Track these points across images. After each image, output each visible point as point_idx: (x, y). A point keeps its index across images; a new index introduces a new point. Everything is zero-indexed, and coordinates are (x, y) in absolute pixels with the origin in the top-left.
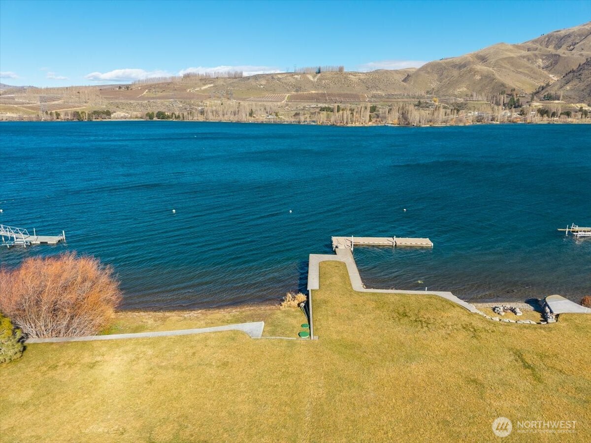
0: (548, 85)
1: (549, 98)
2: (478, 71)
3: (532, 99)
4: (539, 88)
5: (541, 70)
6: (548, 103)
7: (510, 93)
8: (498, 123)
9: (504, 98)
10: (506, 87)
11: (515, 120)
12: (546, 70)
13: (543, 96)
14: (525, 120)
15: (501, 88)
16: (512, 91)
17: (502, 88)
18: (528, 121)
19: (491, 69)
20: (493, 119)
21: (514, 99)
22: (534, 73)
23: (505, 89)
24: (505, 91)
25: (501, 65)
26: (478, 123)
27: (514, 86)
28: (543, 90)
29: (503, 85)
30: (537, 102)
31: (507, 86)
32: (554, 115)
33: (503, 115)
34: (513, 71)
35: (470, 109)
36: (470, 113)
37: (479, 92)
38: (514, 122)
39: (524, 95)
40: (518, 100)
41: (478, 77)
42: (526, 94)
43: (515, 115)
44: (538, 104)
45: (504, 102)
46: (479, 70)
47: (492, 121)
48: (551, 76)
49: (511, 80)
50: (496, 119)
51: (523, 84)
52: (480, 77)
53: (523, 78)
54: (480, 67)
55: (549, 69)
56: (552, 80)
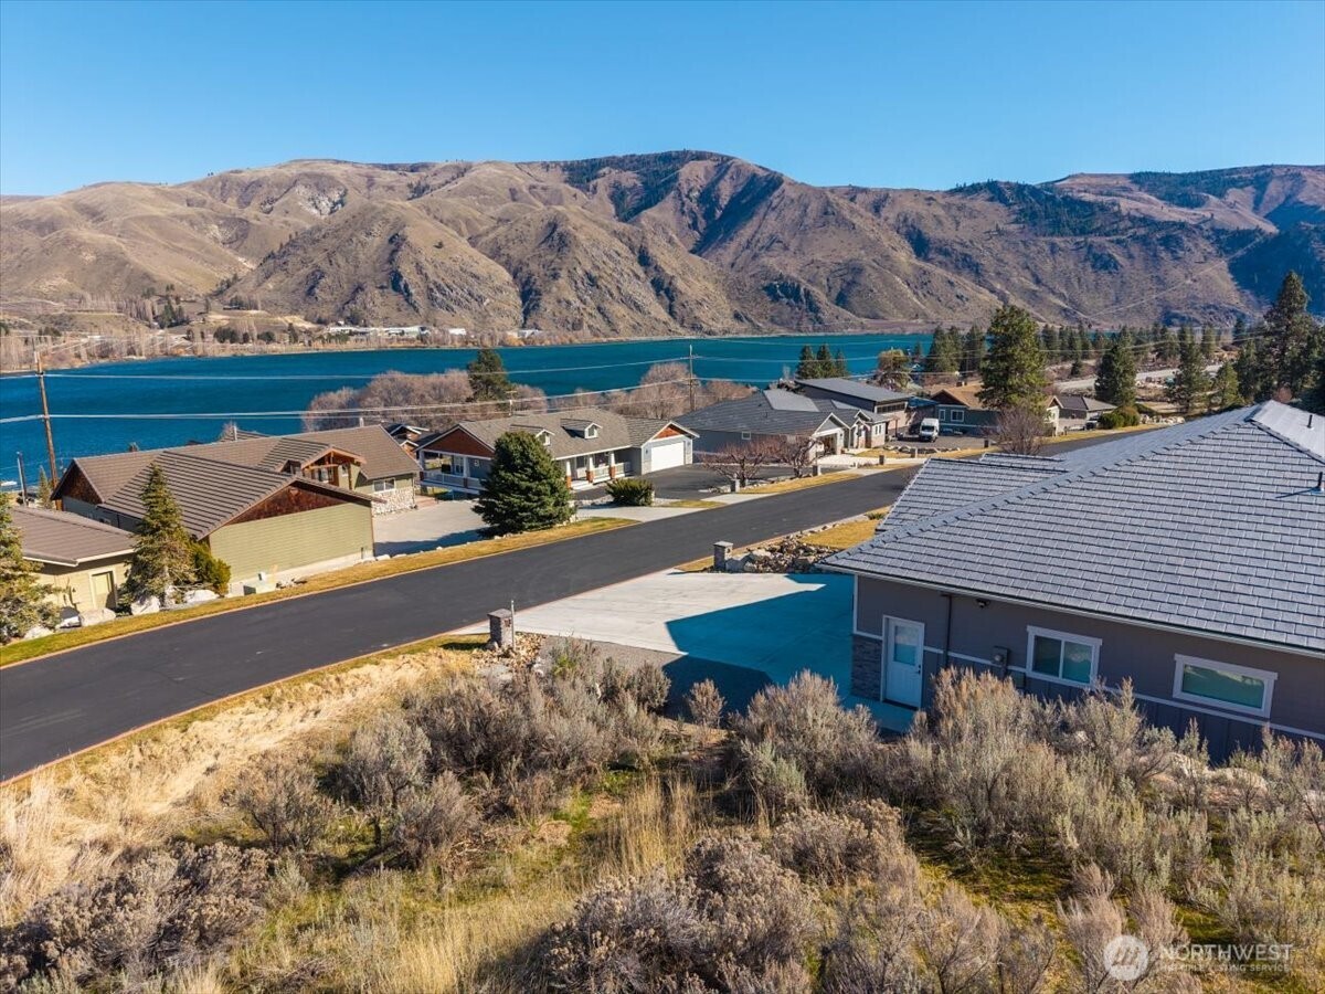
0: (235, 278)
1: (238, 305)
2: (85, 243)
3: (208, 308)
4: (222, 284)
5: (220, 246)
6: (238, 315)
7: (164, 293)
8: (143, 357)
9: (151, 305)
10: (155, 282)
11: (176, 352)
12: (230, 247)
13: (228, 300)
14: (194, 350)
15: (145, 285)
16: (167, 289)
17: (146, 282)
18: (199, 354)
19: (114, 240)
20: (131, 352)
21: (171, 308)
22: (208, 252)
23: (155, 286)
24: (153, 289)
25: (136, 233)
26: (102, 361)
27: (172, 280)
28: (228, 286)
29: (147, 276)
30: (219, 313)
31: (156, 279)
32: (246, 339)
33: (153, 341)
34: (166, 247)
35: (83, 328)
36: (85, 336)
37: (98, 292)
38: (176, 355)
39: (193, 298)
40: (180, 309)
41: (89, 257)
42: (197, 295)
43: (176, 339)
44: (220, 317)
45: (153, 313)
46: (88, 241)
47: (129, 353)
48: (240, 259)
49: (164, 267)
50: (137, 351)
51: (189, 274)
52: (94, 257)
53: (187, 261)
54: (87, 233)
55: (235, 245)
56: (244, 267)
